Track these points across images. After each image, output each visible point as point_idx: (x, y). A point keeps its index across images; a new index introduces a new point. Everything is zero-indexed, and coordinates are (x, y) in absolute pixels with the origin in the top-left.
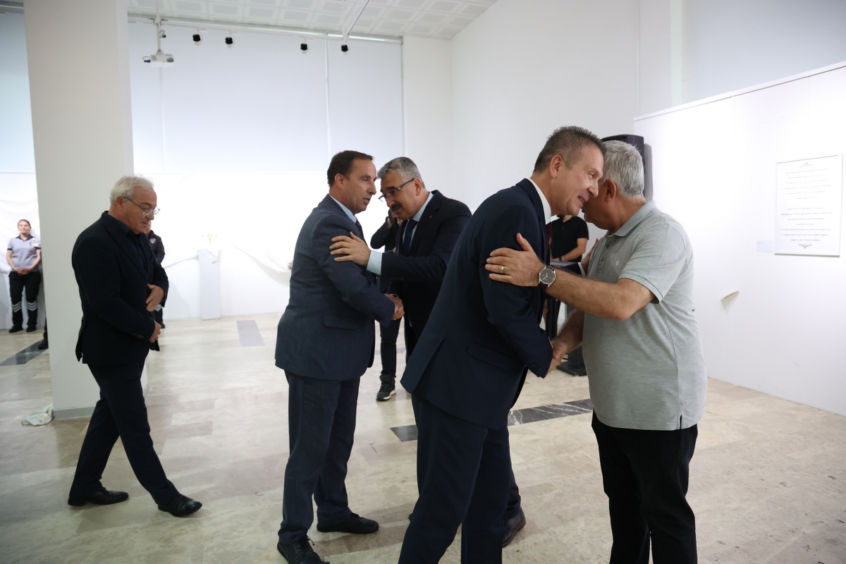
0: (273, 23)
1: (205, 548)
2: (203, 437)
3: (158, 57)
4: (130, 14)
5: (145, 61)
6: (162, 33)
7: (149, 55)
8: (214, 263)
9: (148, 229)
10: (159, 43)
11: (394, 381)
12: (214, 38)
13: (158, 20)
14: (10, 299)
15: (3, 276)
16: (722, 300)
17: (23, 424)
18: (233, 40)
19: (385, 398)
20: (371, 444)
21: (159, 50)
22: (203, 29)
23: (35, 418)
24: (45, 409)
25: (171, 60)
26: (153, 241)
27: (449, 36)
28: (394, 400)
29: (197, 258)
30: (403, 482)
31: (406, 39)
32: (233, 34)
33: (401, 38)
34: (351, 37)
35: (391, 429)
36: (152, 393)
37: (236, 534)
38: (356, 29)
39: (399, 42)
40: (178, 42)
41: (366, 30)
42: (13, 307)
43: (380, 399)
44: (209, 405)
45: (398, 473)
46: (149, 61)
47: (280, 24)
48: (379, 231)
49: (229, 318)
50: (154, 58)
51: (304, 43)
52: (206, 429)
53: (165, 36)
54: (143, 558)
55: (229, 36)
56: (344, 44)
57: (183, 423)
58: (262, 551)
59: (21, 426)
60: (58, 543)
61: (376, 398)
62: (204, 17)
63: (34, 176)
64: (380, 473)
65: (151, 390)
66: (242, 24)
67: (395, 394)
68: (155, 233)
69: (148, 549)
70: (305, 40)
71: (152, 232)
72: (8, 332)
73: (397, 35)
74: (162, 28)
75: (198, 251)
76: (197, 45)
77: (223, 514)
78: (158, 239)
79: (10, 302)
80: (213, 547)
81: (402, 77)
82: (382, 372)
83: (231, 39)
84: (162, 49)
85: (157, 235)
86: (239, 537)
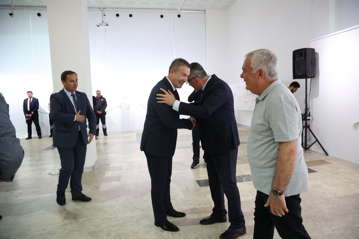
0: (150, 7)
1: (112, 231)
2: (117, 182)
3: (102, 24)
4: (88, 8)
5: (97, 26)
6: (104, 14)
7: (99, 24)
8: (127, 109)
9: (100, 95)
10: (103, 18)
11: (199, 160)
12: (124, 15)
13: (103, 9)
14: (49, 124)
15: (47, 115)
16: (354, 125)
17: (49, 174)
18: (132, 15)
19: (195, 167)
20: (187, 188)
21: (103, 21)
22: (120, 11)
23: (53, 172)
24: (58, 169)
25: (107, 25)
26: (102, 100)
27: (226, 8)
28: (199, 168)
29: (120, 107)
30: (199, 205)
31: (207, 11)
32: (132, 13)
33: (205, 10)
34: (182, 11)
35: (196, 181)
36: (99, 163)
37: (125, 225)
38: (183, 8)
39: (204, 12)
40: (110, 17)
41: (190, 8)
42: (51, 127)
43: (192, 167)
44: (120, 168)
45: (197, 201)
46: (99, 26)
47: (153, 7)
48: (192, 94)
49: (133, 131)
50: (101, 24)
51: (162, 14)
52: (118, 179)
53: (105, 15)
54: (87, 233)
55: (130, 14)
56: (179, 14)
57: (109, 176)
58: (135, 234)
59: (48, 175)
60: (55, 224)
61: (191, 167)
62: (122, 7)
63: (52, 75)
64: (189, 201)
65: (98, 161)
66: (138, 9)
67: (199, 165)
68: (103, 97)
69: (89, 229)
70: (162, 13)
71: (102, 96)
72: (49, 137)
73: (203, 9)
74: (103, 12)
75: (121, 104)
76: (118, 18)
77: (121, 216)
78: (104, 99)
79: (50, 125)
80: (115, 230)
81: (205, 28)
82: (194, 156)
83: (131, 15)
84: (104, 20)
85: (104, 97)
86: (126, 227)
